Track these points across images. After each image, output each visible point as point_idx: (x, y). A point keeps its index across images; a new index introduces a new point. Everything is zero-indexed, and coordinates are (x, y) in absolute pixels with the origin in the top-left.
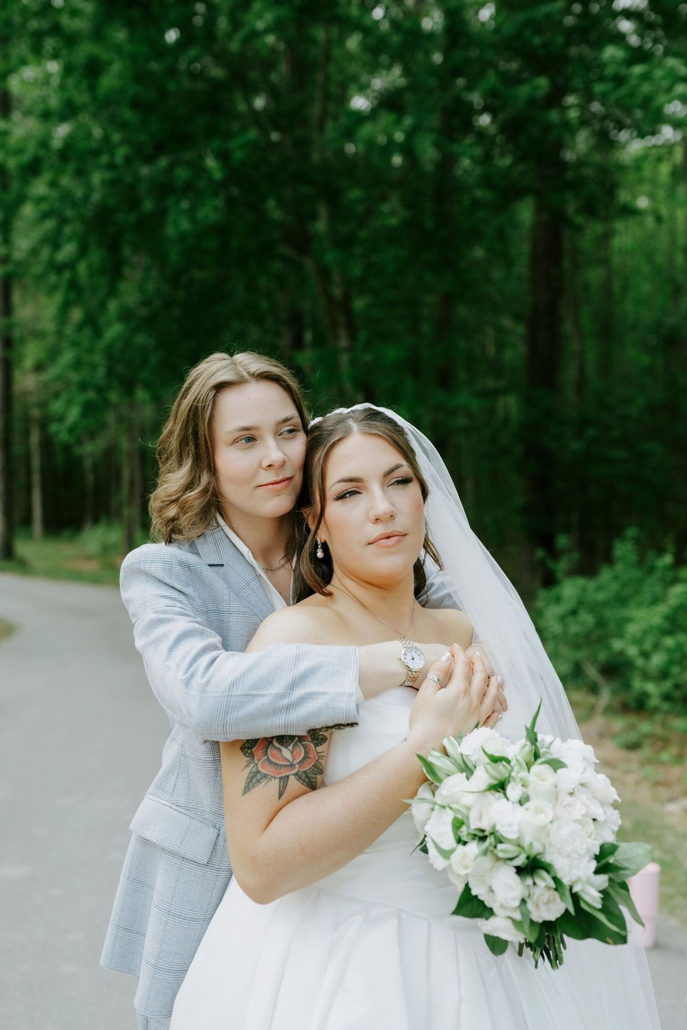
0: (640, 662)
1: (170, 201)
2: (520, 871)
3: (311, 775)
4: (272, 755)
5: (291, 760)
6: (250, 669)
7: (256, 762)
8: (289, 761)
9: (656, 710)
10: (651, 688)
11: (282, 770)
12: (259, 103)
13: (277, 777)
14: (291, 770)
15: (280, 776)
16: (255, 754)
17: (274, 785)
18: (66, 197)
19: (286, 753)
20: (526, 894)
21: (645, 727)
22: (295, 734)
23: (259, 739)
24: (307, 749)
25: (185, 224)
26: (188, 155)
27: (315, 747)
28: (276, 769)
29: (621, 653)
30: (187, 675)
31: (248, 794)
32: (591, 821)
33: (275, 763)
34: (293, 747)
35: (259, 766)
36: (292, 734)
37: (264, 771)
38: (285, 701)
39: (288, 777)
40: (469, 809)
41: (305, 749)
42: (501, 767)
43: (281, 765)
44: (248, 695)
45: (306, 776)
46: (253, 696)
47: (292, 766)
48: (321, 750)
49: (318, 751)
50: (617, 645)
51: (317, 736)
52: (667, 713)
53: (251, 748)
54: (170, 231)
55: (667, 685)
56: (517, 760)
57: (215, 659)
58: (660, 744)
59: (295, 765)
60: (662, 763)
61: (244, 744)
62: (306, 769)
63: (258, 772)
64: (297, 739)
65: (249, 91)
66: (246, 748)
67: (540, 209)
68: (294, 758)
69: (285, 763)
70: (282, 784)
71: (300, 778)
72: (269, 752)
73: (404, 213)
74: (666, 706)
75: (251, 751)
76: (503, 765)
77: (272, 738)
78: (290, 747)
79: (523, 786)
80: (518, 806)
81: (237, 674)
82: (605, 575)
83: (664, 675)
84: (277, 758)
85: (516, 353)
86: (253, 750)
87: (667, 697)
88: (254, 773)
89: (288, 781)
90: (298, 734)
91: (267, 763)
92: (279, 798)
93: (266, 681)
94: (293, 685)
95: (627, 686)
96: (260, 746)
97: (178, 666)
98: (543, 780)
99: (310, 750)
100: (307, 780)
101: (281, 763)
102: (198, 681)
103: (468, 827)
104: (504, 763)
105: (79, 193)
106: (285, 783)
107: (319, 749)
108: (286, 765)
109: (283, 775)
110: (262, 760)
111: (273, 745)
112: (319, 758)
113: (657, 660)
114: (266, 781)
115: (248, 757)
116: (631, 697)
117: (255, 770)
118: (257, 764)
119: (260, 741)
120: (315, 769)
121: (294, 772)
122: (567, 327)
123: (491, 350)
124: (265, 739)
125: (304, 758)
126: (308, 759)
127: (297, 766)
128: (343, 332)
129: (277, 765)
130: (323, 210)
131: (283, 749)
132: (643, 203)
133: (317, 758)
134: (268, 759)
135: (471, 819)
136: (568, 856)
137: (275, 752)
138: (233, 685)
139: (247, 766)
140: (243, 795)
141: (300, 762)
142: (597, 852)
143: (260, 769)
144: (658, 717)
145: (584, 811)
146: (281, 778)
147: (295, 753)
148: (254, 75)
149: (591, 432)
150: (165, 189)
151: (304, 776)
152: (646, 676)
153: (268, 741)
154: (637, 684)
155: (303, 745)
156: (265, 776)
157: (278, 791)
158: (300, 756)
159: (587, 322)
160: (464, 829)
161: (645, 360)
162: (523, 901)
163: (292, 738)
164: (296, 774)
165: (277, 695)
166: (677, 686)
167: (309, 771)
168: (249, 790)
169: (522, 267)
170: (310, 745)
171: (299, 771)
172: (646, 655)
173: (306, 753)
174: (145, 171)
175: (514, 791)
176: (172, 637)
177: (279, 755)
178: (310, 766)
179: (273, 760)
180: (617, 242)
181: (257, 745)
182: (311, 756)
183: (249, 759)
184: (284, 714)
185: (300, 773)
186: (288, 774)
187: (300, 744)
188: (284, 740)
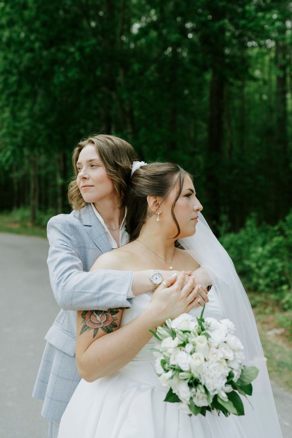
0: (257, 270)
1: (56, 68)
2: (190, 385)
3: (109, 328)
4: (92, 318)
5: (100, 321)
6: (83, 280)
7: (86, 321)
8: (99, 321)
9: (263, 291)
10: (261, 281)
11: (96, 325)
12: (93, 24)
13: (93, 328)
14: (99, 326)
15: (95, 328)
16: (86, 317)
17: (92, 332)
18: (12, 63)
19: (98, 318)
20: (192, 395)
21: (258, 298)
22: (102, 310)
23: (88, 311)
24: (108, 317)
25: (62, 78)
26: (63, 47)
27: (112, 315)
28: (93, 324)
29: (249, 266)
30: (59, 280)
31: (81, 335)
32: (225, 361)
33: (93, 322)
34: (102, 315)
35: (87, 323)
36: (101, 310)
37: (88, 326)
38: (97, 296)
39: (98, 328)
40: (171, 354)
41: (107, 316)
42: (185, 336)
43: (95, 323)
44: (81, 292)
45: (107, 328)
46: (83, 292)
47: (100, 324)
48: (115, 317)
49: (113, 317)
50: (247, 262)
51: (113, 311)
52: (267, 293)
53: (85, 315)
54: (56, 81)
55: (268, 280)
56: (193, 332)
57: (71, 274)
58: (264, 305)
59: (101, 323)
60: (265, 314)
61: (83, 313)
62: (106, 325)
63: (86, 325)
64: (103, 312)
65: (89, 18)
66: (83, 315)
67: (214, 75)
68: (101, 320)
69: (97, 322)
70: (95, 332)
71: (104, 329)
72: (91, 317)
73: (156, 75)
74: (267, 290)
75: (85, 316)
76: (187, 334)
77: (94, 311)
78: (100, 316)
79: (193, 345)
80: (189, 355)
81: (77, 282)
82: (242, 233)
83: (267, 275)
84: (94, 320)
85: (203, 136)
86: (86, 316)
87: (268, 286)
88: (85, 326)
89: (98, 330)
90: (104, 310)
91: (90, 322)
92: (94, 337)
93: (90, 286)
94: (101, 289)
95: (250, 280)
96: (88, 314)
97: (57, 275)
98: (202, 343)
99: (109, 317)
100: (107, 330)
101: (96, 322)
102: (62, 284)
103: (169, 364)
104: (188, 333)
105: (17, 61)
106: (97, 331)
107: (114, 316)
108: (97, 323)
109: (96, 327)
110: (88, 321)
111: (93, 314)
112: (114, 320)
113: (265, 270)
114: (88, 330)
115: (83, 318)
116: (251, 285)
117: (85, 325)
118: (86, 322)
119: (88, 312)
120: (112, 325)
121: (102, 326)
122: (225, 126)
123: (192, 135)
124: (91, 311)
125: (106, 320)
126: (108, 321)
127: (102, 324)
128: (129, 126)
129: (94, 323)
130: (121, 72)
131: (97, 316)
132: (257, 73)
133: (113, 320)
134: (91, 320)
135: (171, 360)
136: (212, 378)
137: (94, 317)
138: (75, 287)
139: (83, 322)
140: (80, 335)
141: (104, 322)
142: (227, 375)
143: (87, 324)
144: (263, 294)
145: (222, 356)
146: (95, 329)
147: (102, 318)
148: (92, 12)
149: (236, 171)
150: (54, 62)
151: (105, 328)
152: (259, 277)
153: (92, 312)
154: (255, 280)
155: (106, 315)
156: (89, 327)
157: (93, 335)
158: (104, 319)
159: (233, 123)
160: (166, 365)
161: (258, 140)
162: (191, 398)
163: (101, 311)
164: (102, 328)
165: (93, 293)
166: (272, 281)
167: (108, 326)
168: (82, 333)
169: (206, 99)
170: (109, 315)
171: (103, 326)
172: (260, 268)
173: (107, 318)
174: (45, 53)
175: (189, 348)
176: (58, 260)
177: (95, 318)
178: (109, 324)
179: (92, 321)
180: (246, 90)
181: (88, 313)
182: (109, 319)
183: (84, 319)
184: (97, 301)
185: (104, 327)
186: (98, 327)
187: (104, 314)
188: (98, 312)
